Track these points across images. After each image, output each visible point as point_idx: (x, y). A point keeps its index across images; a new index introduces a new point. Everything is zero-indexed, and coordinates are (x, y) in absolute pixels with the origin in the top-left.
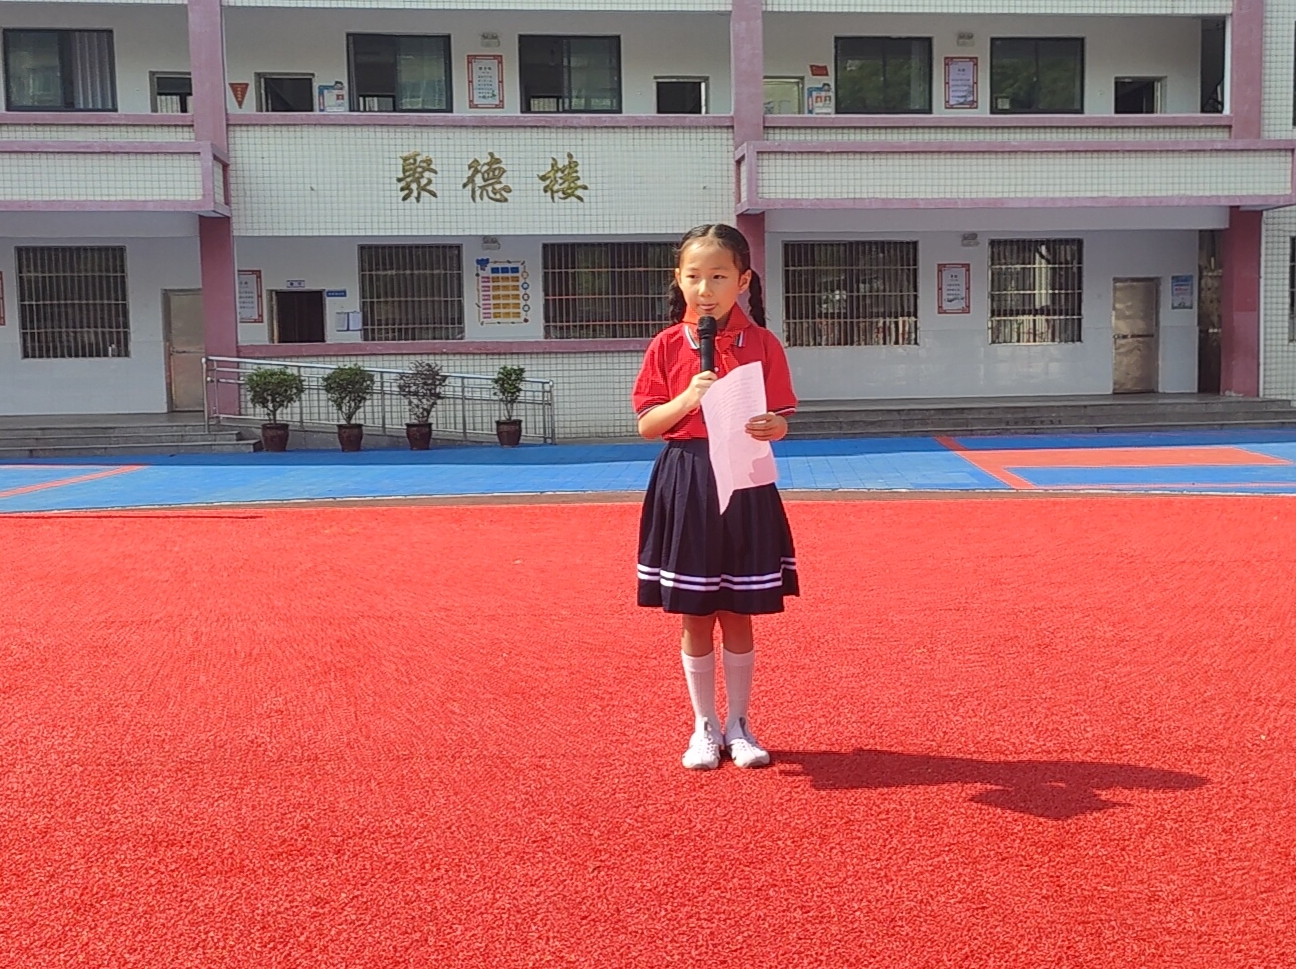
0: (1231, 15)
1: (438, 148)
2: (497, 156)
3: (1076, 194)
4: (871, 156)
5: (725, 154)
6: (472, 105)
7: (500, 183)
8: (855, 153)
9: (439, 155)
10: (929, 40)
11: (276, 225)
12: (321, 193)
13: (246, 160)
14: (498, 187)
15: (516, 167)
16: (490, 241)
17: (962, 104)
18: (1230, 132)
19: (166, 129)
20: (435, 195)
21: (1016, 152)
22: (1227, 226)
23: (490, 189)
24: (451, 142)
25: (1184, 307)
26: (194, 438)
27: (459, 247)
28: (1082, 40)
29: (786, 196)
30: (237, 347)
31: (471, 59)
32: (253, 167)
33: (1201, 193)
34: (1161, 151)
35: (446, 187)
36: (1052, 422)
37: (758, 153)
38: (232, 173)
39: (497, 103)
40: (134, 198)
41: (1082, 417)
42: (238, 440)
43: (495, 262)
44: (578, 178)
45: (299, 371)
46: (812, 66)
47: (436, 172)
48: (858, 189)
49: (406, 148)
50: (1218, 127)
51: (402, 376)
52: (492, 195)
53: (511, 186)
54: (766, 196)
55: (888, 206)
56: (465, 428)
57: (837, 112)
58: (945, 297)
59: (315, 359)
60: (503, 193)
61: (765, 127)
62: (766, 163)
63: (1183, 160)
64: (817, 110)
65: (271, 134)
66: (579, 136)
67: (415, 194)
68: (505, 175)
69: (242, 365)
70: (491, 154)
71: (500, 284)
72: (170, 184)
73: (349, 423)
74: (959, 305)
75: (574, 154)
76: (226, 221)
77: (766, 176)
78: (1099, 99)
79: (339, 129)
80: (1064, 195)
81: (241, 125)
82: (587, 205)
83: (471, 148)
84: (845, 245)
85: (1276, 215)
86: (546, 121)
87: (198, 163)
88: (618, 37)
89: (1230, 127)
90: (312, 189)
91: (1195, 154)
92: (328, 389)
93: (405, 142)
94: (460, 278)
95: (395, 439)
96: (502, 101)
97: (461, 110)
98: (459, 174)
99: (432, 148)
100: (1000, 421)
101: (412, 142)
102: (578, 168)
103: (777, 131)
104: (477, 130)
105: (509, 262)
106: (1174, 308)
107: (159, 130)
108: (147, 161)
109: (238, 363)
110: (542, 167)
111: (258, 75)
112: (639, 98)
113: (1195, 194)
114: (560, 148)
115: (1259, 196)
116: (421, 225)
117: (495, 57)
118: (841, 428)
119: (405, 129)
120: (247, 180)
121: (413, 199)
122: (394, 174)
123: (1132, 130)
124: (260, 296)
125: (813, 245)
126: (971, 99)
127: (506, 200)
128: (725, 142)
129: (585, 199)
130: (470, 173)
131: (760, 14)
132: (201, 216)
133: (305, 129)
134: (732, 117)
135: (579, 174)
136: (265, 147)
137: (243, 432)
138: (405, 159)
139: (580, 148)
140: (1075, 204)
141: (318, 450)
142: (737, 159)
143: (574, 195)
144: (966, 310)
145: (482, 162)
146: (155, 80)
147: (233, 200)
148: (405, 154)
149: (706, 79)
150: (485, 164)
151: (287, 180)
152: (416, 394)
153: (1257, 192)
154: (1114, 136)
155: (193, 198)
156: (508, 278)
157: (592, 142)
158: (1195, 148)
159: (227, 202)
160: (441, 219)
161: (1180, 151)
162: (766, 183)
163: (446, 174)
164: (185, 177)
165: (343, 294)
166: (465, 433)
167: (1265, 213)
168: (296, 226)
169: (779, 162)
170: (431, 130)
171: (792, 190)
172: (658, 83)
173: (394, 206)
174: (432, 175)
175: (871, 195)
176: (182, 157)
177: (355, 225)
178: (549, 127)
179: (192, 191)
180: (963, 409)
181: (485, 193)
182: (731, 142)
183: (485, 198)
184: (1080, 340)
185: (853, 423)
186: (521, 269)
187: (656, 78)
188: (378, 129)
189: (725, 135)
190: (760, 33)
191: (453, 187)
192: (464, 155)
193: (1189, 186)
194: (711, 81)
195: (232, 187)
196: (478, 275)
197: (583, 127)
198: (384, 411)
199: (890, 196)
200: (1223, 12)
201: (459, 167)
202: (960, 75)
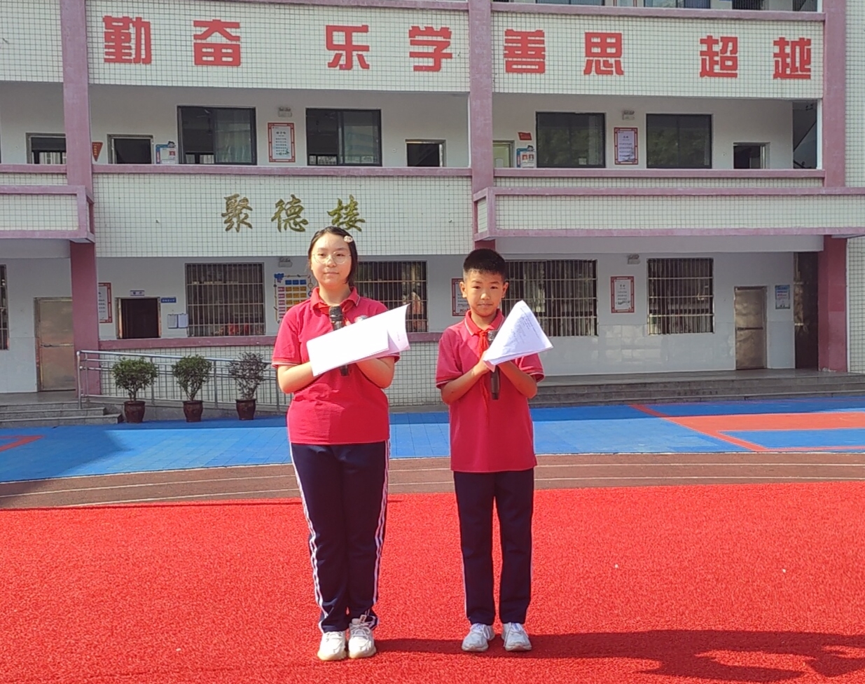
0: (822, 99)
1: (253, 191)
2: (297, 197)
3: (724, 227)
4: (578, 198)
5: (465, 197)
6: (272, 160)
7: (300, 217)
8: (566, 195)
9: (253, 196)
10: (603, 115)
11: (129, 249)
12: (164, 225)
13: (106, 200)
14: (298, 220)
15: (311, 206)
16: (284, 260)
17: (627, 161)
18: (823, 182)
19: (44, 176)
20: (250, 226)
21: (680, 196)
22: (822, 250)
23: (292, 222)
24: (262, 187)
25: (784, 308)
26: (71, 413)
27: (261, 265)
28: (710, 117)
29: (516, 227)
30: (99, 342)
31: (271, 125)
32: (112, 205)
33: (811, 226)
34: (783, 195)
35: (259, 220)
36: (711, 393)
37: (496, 195)
38: (95, 210)
39: (290, 158)
40: (25, 229)
41: (732, 389)
42: (104, 414)
43: (289, 276)
44: (358, 214)
45: (151, 360)
46: (519, 133)
47: (251, 209)
48: (568, 223)
49: (228, 191)
50: (815, 178)
51: (232, 363)
52: (293, 226)
53: (307, 220)
54: (502, 227)
55: (591, 235)
56: (278, 402)
57: (538, 167)
58: (616, 301)
59: (159, 351)
60: (301, 224)
61: (495, 177)
62: (501, 203)
63: (798, 202)
64: (523, 165)
65: (126, 180)
66: (358, 183)
67: (235, 225)
68: (303, 211)
69: (102, 356)
70: (293, 196)
71: (292, 292)
72: (53, 218)
73: (192, 400)
74: (627, 306)
75: (354, 196)
76: (91, 245)
77: (501, 213)
78: (723, 158)
79: (178, 177)
80: (715, 227)
81: (103, 173)
82: (364, 234)
83: (277, 191)
84: (544, 263)
85: (856, 241)
86: (334, 172)
87: (75, 202)
88: (380, 111)
89: (823, 179)
90: (157, 222)
91: (807, 198)
92: (176, 374)
93: (228, 187)
94: (262, 287)
95: (226, 412)
96: (294, 157)
97: (263, 162)
98: (268, 211)
99: (248, 191)
100: (674, 392)
101: (233, 186)
102: (358, 207)
103: (503, 180)
104: (282, 178)
105: (299, 276)
106: (777, 308)
107: (39, 176)
108: (35, 200)
109: (99, 354)
110: (330, 206)
111: (110, 136)
112: (394, 156)
113: (807, 226)
114: (344, 192)
115: (851, 228)
116: (240, 249)
117: (288, 124)
118: (559, 399)
119: (228, 177)
120: (107, 215)
121: (234, 229)
122: (219, 211)
123: (755, 181)
124: (110, 303)
125: (521, 263)
126: (633, 157)
127: (304, 230)
128: (465, 188)
129: (363, 230)
130: (277, 210)
131: (491, 95)
132: (71, 242)
133: (152, 176)
134: (470, 170)
135: (359, 211)
136: (121, 190)
137: (108, 408)
138: (229, 199)
139: (358, 192)
140: (724, 234)
141: (166, 421)
142: (475, 200)
143: (356, 227)
144: (632, 310)
145: (286, 202)
146: (30, 139)
147: (96, 230)
148: (228, 196)
149: (443, 142)
150: (288, 203)
151: (138, 215)
152: (243, 377)
153: (850, 225)
154: (742, 184)
155: (70, 229)
156: (298, 288)
157: (368, 187)
158: (807, 193)
159: (92, 231)
160: (255, 244)
161: (796, 195)
162: (502, 218)
163: (259, 211)
164: (64, 213)
165: (173, 300)
166: (278, 405)
167: (848, 240)
168: (144, 249)
169: (511, 202)
170: (247, 178)
171: (521, 223)
172: (408, 145)
173: (220, 235)
174: (248, 211)
175: (578, 227)
176: (63, 197)
177: (190, 249)
178: (336, 176)
179: (70, 224)
180: (645, 384)
181: (288, 225)
182: (470, 188)
183: (288, 228)
184: (712, 331)
185: (568, 396)
186: (308, 282)
187: (407, 140)
188: (208, 177)
189: (466, 182)
190: (491, 109)
191: (264, 220)
192: (273, 196)
193: (803, 221)
194: (447, 142)
195: (96, 220)
196: (275, 286)
197: (361, 177)
198: (216, 390)
199: (592, 227)
200: (817, 97)
201: (268, 206)
202: (626, 140)
